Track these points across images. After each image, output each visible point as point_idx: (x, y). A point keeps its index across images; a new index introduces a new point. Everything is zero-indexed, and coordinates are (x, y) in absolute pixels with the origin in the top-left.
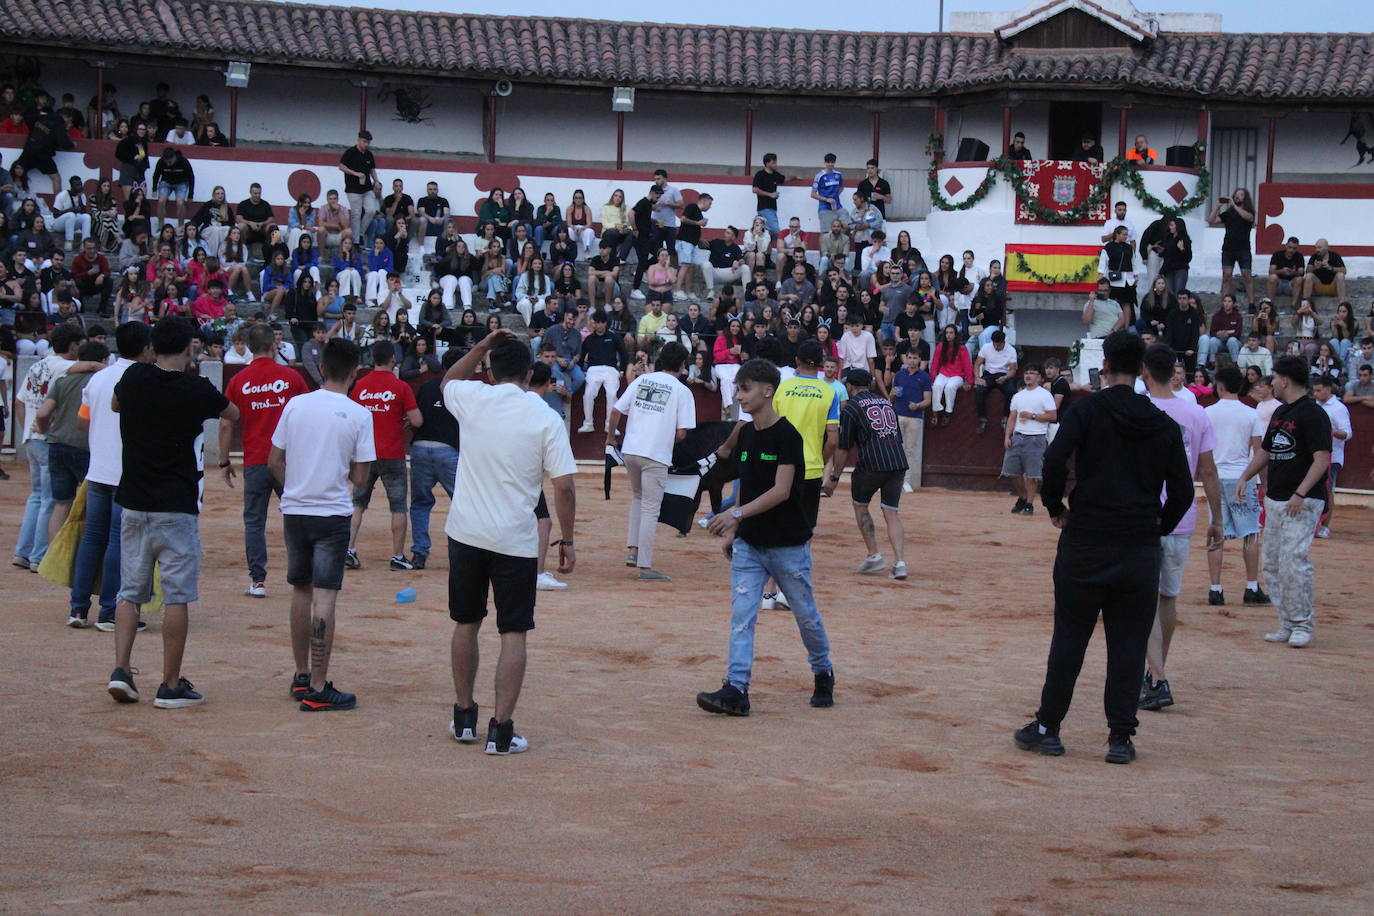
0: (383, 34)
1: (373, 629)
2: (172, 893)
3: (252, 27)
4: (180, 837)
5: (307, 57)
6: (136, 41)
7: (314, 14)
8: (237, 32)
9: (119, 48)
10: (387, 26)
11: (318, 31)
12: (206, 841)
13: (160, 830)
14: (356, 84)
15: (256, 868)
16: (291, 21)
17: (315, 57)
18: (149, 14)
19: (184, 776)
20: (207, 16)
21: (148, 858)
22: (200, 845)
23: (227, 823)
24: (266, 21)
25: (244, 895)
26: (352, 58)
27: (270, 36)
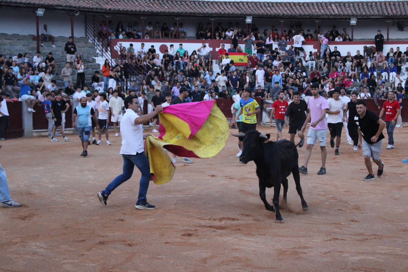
0: (393, 7)
1: (395, 170)
2: (342, 239)
3: (357, 9)
4: (344, 225)
5: (372, 15)
6: (326, 15)
7: (374, 4)
8: (353, 10)
9: (322, 17)
10: (394, 5)
11: (375, 8)
12: (351, 226)
13: (339, 223)
14: (386, 22)
15: (365, 234)
16: (367, 6)
17: (374, 15)
18: (329, 7)
19: (344, 209)
20: (345, 7)
21: (336, 230)
22: (349, 227)
23: (356, 221)
24: (361, 6)
25: (362, 241)
26: (385, 15)
27: (362, 10)
